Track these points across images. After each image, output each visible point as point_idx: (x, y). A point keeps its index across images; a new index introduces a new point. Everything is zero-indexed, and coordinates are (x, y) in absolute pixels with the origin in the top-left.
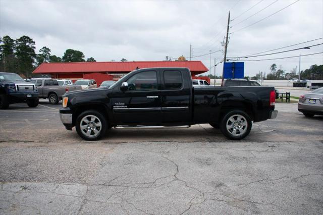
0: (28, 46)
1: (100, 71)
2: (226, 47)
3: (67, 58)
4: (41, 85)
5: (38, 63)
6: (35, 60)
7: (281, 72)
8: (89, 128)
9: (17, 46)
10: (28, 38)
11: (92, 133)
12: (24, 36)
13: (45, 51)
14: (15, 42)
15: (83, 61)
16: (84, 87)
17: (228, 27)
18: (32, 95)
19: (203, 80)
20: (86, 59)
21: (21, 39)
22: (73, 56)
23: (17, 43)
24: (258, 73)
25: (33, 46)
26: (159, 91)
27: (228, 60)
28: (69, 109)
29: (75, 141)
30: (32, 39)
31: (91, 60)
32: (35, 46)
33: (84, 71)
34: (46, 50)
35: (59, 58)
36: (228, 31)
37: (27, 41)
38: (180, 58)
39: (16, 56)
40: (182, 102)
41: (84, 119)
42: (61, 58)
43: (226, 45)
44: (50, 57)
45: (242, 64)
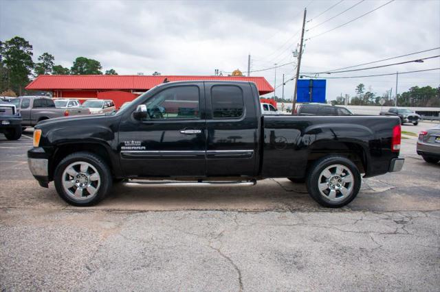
0: (22, 51)
1: (122, 88)
2: (300, 58)
3: (76, 69)
4: (27, 107)
5: (36, 75)
6: (33, 71)
7: (370, 95)
8: (78, 184)
9: (6, 50)
10: (22, 39)
11: (85, 193)
12: (16, 38)
13: (46, 59)
14: (3, 46)
15: (99, 73)
16: (94, 110)
17: (303, 30)
18: (10, 121)
19: (268, 104)
20: (103, 71)
21: (12, 42)
22: (86, 66)
23: (7, 47)
24: (340, 96)
25: (29, 51)
26: (204, 121)
27: (301, 77)
28: (41, 150)
29: (55, 208)
30: (28, 42)
31: (112, 73)
32: (32, 51)
33: (99, 88)
34: (48, 57)
35: (66, 69)
36: (303, 36)
37: (21, 44)
38: (235, 73)
39: (5, 65)
40: (237, 141)
41: (70, 170)
42: (70, 69)
43: (300, 56)
44: (53, 67)
45: (324, 81)
